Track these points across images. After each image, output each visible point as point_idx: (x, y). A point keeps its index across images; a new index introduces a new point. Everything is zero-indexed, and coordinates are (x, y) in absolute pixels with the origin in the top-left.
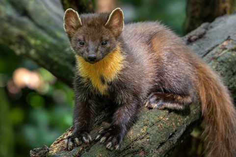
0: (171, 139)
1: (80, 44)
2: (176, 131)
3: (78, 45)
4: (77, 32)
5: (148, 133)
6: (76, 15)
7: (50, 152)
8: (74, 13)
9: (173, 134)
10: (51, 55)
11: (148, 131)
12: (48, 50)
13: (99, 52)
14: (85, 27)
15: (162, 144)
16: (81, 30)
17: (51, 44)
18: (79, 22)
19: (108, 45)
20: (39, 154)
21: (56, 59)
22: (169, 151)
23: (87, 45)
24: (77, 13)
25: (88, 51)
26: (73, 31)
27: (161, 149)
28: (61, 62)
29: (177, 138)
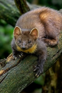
0: (58, 53)
1: (19, 42)
2: (60, 50)
3: (18, 42)
4: (19, 37)
5: (48, 52)
6: (20, 29)
7: (7, 61)
8: (19, 28)
9: (59, 51)
10: (6, 14)
11: (48, 51)
12: (5, 12)
13: (27, 46)
14: (22, 35)
15: (54, 56)
16: (20, 36)
17: (6, 9)
18: (20, 32)
19: (31, 43)
20: (2, 62)
21: (8, 16)
22: (57, 58)
23: (22, 43)
24: (20, 28)
25: (22, 45)
26: (17, 36)
27: (54, 58)
28: (10, 17)
29: (60, 53)
